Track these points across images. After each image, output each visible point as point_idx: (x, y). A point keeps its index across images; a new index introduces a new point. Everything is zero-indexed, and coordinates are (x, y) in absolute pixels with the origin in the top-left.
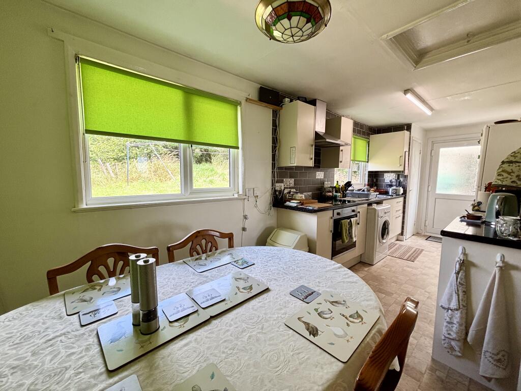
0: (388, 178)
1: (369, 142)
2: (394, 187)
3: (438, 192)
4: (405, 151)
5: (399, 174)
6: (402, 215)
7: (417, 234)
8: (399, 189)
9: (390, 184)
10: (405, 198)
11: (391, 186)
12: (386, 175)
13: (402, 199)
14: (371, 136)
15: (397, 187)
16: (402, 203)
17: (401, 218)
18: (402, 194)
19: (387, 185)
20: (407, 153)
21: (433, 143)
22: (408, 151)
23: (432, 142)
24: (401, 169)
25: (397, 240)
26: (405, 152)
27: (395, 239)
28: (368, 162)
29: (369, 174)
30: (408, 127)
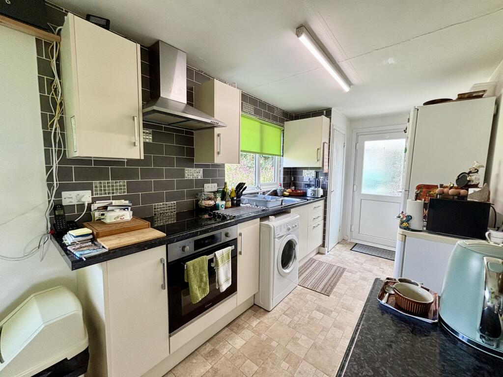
0: (308, 176)
1: (283, 131)
2: (313, 188)
3: (364, 191)
4: (323, 141)
5: (318, 171)
6: (322, 222)
7: (343, 241)
8: (318, 190)
9: (308, 183)
10: (326, 201)
11: (309, 186)
12: (305, 172)
13: (321, 203)
14: (285, 122)
15: (316, 187)
16: (322, 208)
17: (321, 227)
18: (322, 196)
19: (306, 184)
20: (326, 146)
21: (358, 135)
22: (327, 142)
23: (357, 133)
24: (319, 165)
25: (319, 253)
26: (324, 143)
27: (315, 253)
28: (283, 156)
29: (284, 171)
30: (328, 113)
